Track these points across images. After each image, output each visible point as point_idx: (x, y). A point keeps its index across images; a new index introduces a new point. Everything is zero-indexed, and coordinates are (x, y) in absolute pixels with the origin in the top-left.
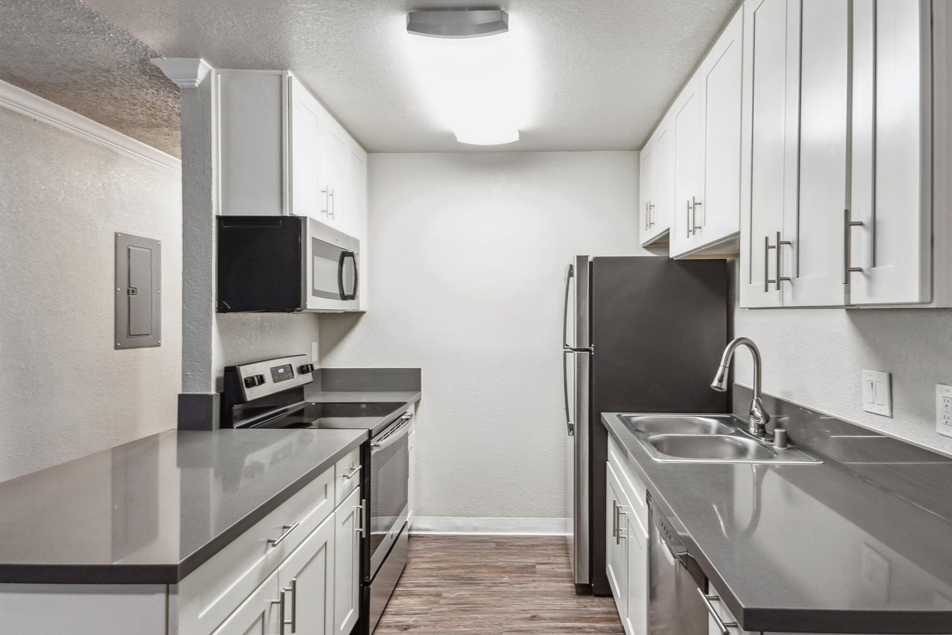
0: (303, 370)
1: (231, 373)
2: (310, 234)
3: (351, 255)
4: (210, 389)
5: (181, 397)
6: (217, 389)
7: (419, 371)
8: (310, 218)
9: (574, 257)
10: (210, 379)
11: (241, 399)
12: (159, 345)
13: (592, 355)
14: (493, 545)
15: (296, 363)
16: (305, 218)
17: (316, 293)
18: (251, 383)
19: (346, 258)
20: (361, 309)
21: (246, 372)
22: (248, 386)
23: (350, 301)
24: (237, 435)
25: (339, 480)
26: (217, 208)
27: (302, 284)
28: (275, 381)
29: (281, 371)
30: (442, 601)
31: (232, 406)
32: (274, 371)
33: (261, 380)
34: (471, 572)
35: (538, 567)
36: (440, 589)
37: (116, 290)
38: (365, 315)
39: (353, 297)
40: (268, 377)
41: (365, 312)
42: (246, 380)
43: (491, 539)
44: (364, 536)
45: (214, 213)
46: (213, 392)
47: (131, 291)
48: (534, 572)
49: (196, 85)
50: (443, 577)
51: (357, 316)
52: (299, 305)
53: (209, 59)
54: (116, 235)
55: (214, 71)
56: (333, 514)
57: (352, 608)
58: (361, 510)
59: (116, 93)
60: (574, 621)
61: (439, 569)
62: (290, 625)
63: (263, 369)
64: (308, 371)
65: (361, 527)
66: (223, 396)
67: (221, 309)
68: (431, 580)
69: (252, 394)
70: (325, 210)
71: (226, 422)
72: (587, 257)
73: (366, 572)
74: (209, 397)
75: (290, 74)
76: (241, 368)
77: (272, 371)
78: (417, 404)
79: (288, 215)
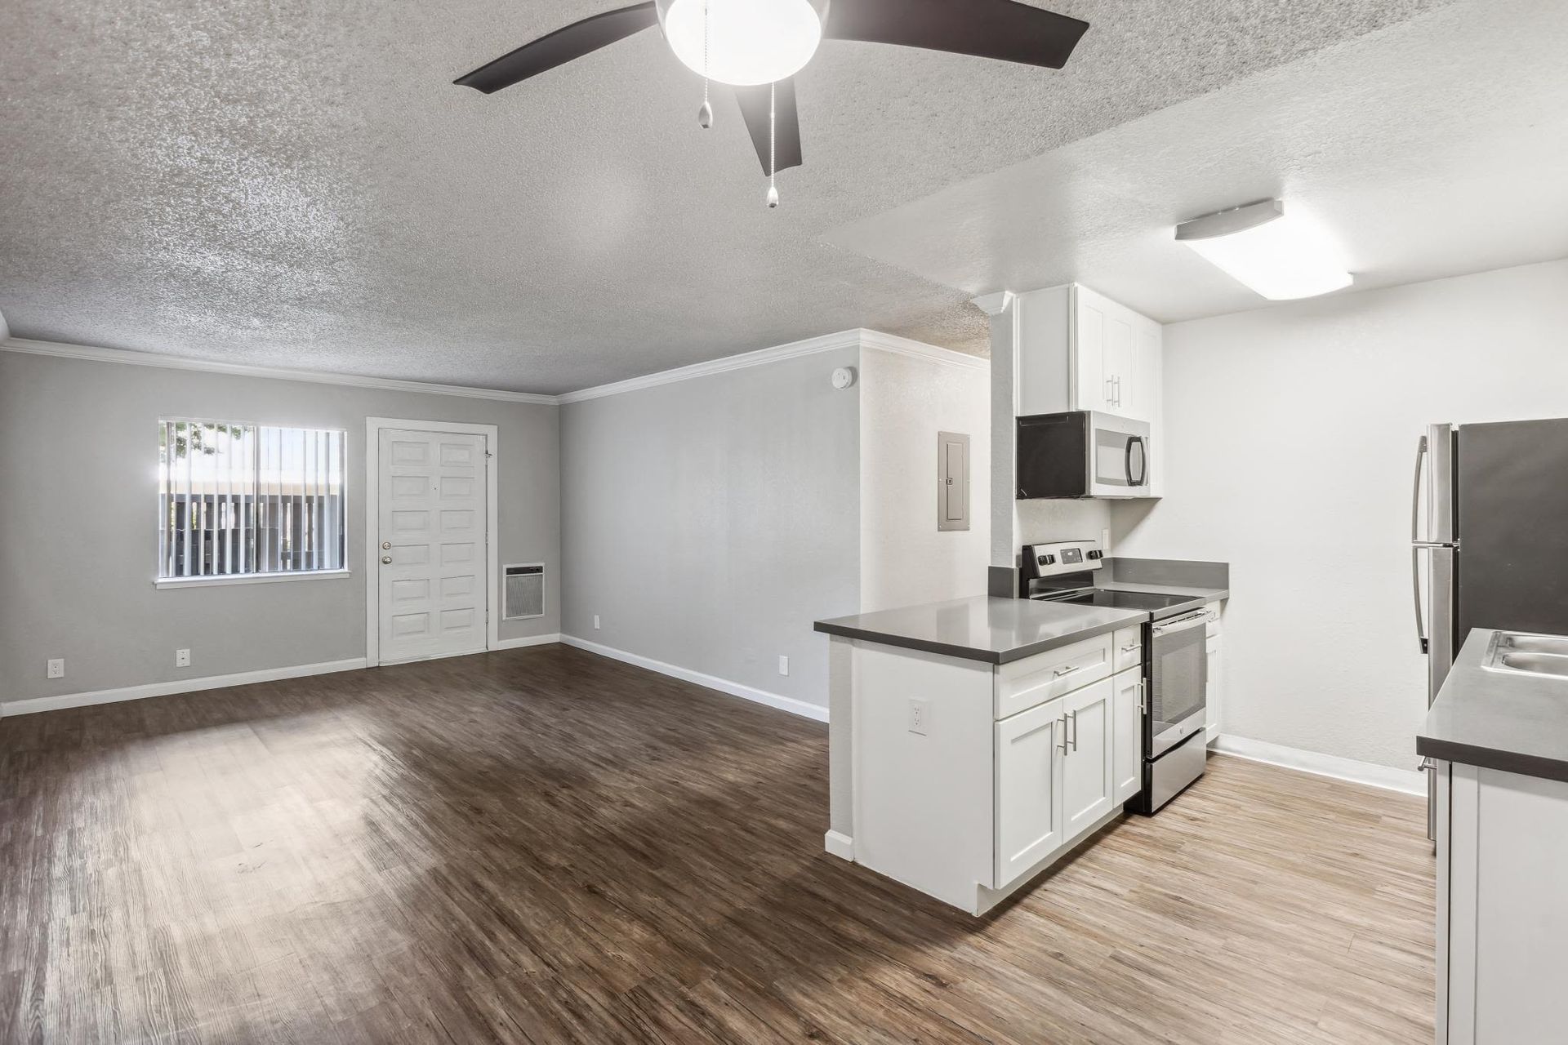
0: (1092, 555)
1: (1027, 551)
2: (1094, 426)
3: (1139, 439)
4: (1011, 564)
5: (991, 569)
6: (1017, 565)
7: (1226, 566)
8: (1094, 412)
9: (1428, 427)
10: (1012, 555)
11: (1036, 575)
12: (968, 529)
13: (1458, 552)
14: (1329, 786)
15: (1085, 549)
16: (1089, 412)
17: (1100, 480)
18: (1043, 561)
19: (1134, 444)
20: (1153, 495)
21: (1039, 552)
22: (1041, 563)
23: (1138, 487)
24: (1033, 605)
25: (1118, 651)
26: (1018, 411)
27: (1086, 472)
28: (1064, 563)
29: (1070, 554)
30: (1240, 812)
31: (1029, 579)
32: (1064, 553)
33: (1053, 560)
34: (1284, 800)
35: (1384, 818)
36: (1242, 803)
37: (939, 481)
38: (1161, 501)
39: (1140, 483)
40: (1058, 558)
41: (1161, 498)
42: (1039, 558)
43: (1324, 780)
44: (1145, 713)
45: (1015, 415)
46: (1014, 566)
47: (949, 482)
48: (1378, 822)
49: (1002, 311)
50: (1247, 795)
51: (1151, 502)
52: (1083, 491)
53: (1011, 289)
54: (939, 433)
55: (1015, 296)
56: (1111, 678)
57: (1133, 776)
58: (1142, 687)
59: (944, 324)
60: (1416, 873)
61: (1243, 787)
62: (1072, 745)
63: (1055, 550)
64: (1097, 558)
65: (1142, 704)
66: (1021, 571)
67: (1020, 496)
68: (1231, 793)
69: (1044, 571)
70: (1111, 398)
71: (1024, 593)
72: (1448, 426)
73: (1148, 749)
74: (1011, 570)
75: (1076, 284)
76: (1036, 547)
77: (1061, 553)
78: (1224, 601)
79: (1074, 411)
